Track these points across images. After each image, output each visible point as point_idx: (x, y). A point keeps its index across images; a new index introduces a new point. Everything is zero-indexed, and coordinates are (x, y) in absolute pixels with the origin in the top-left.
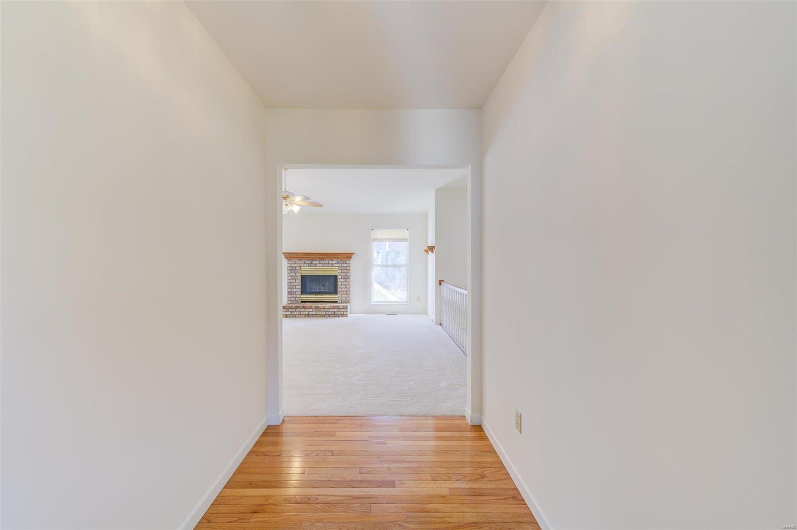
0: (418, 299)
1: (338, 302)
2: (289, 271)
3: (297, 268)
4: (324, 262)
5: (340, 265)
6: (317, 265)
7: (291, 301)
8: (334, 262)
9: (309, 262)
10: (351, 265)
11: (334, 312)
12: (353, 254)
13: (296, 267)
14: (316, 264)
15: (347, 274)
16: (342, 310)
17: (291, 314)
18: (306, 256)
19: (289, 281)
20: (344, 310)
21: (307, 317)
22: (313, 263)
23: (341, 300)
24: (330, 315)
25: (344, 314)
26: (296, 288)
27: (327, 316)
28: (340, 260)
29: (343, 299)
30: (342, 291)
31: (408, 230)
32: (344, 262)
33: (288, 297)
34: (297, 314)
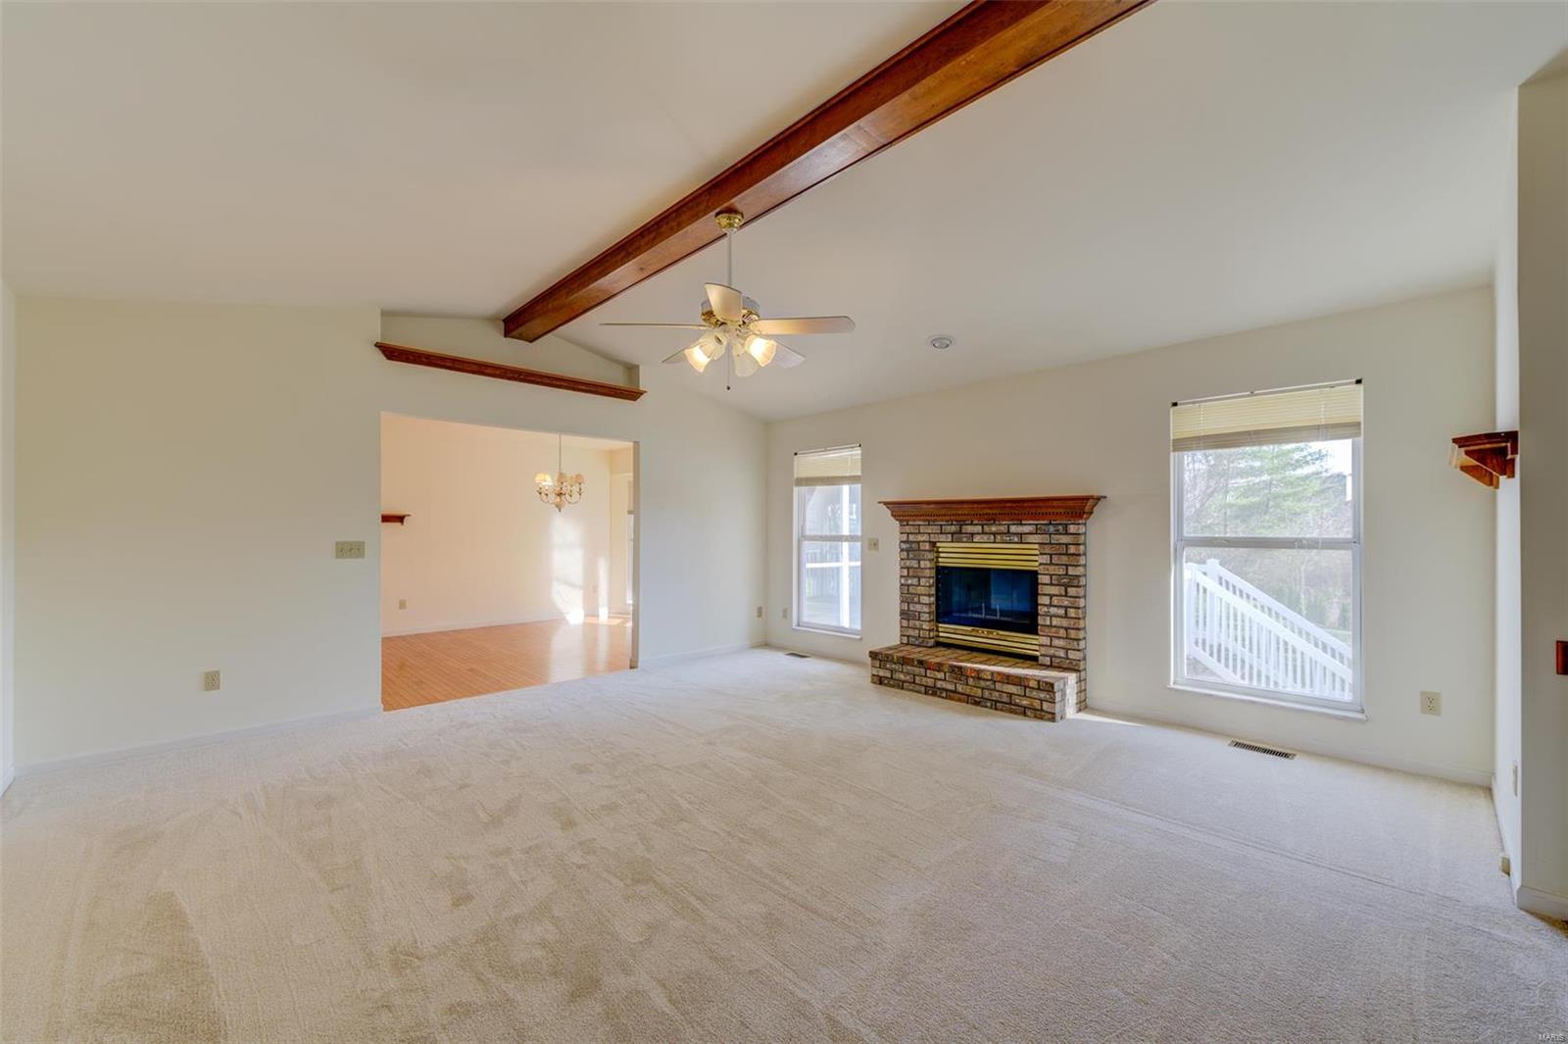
0: (1430, 703)
1: (1033, 661)
2: (905, 555)
4: (994, 529)
5: (1045, 539)
6: (977, 538)
7: (908, 636)
8: (1027, 529)
9: (953, 529)
10: (1086, 538)
11: (1010, 695)
12: (1099, 499)
13: (918, 542)
14: (972, 534)
15: (1073, 571)
17: (892, 678)
18: (945, 512)
19: (903, 581)
20: (1048, 694)
21: (931, 695)
22: (963, 531)
23: (1051, 657)
24: (996, 701)
25: (1042, 710)
26: (919, 603)
27: (989, 704)
28: (1045, 522)
29: (1056, 653)
30: (1055, 627)
31: (1359, 382)
32: (1060, 527)
33: (902, 627)
34: (906, 682)
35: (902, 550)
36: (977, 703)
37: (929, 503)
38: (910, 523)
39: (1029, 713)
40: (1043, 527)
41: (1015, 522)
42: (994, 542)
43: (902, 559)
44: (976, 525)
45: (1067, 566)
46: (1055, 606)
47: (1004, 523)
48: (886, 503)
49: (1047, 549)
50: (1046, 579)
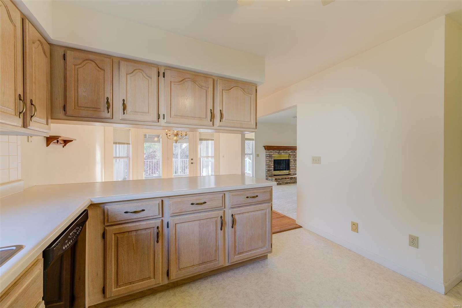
3: (272, 156)
6: (282, 154)
9: (278, 152)
15: (296, 159)
21: (287, 184)
34: (282, 183)
35: (266, 157)
38: (268, 151)
40: (292, 152)
41: (288, 151)
42: (285, 154)
44: (282, 151)
46: (293, 165)
48: (264, 146)
49: (293, 155)
50: (292, 160)
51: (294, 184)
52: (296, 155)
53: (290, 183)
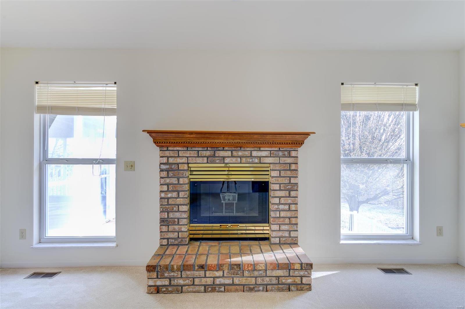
0: (440, 231)
1: (273, 240)
2: (164, 174)
3: (181, 167)
4: (240, 154)
5: (276, 160)
6: (227, 160)
7: (168, 239)
8: (264, 153)
9: (208, 153)
10: (300, 161)
11: (278, 277)
12: (307, 134)
13: (178, 164)
14: (224, 158)
15: (293, 181)
16: (297, 273)
17: (170, 285)
18: (202, 141)
19: (163, 195)
20: (302, 273)
21: (211, 291)
22: (216, 155)
23: (280, 238)
24: (267, 285)
25: (302, 283)
26: (178, 211)
27: (261, 288)
28: (276, 149)
29: (283, 235)
30: (283, 217)
31: (416, 85)
32: (286, 153)
33: (161, 232)
34: (185, 285)
35: (162, 170)
36: (251, 290)
37: (191, 133)
38: (169, 149)
39: (292, 288)
40: (275, 152)
41: (256, 149)
42: (241, 163)
43: (161, 178)
44: (227, 150)
45: (290, 177)
46: (282, 204)
47: (248, 149)
48: (150, 132)
49: (278, 167)
50: (277, 187)
51: (253, 294)
52: (293, 167)
53: (227, 288)
